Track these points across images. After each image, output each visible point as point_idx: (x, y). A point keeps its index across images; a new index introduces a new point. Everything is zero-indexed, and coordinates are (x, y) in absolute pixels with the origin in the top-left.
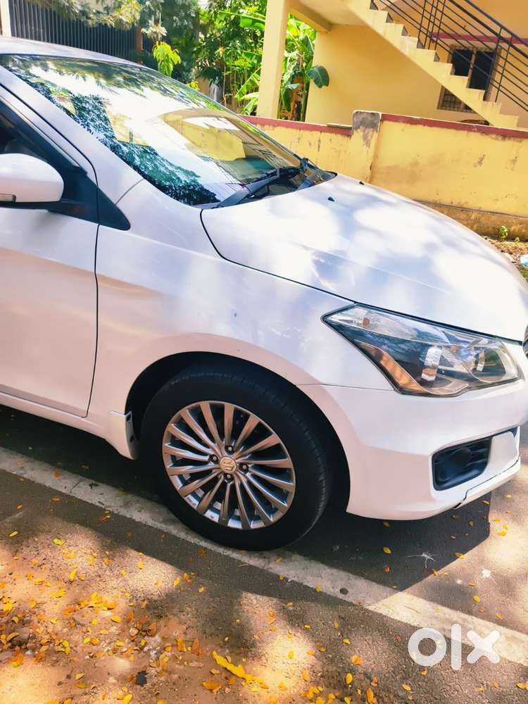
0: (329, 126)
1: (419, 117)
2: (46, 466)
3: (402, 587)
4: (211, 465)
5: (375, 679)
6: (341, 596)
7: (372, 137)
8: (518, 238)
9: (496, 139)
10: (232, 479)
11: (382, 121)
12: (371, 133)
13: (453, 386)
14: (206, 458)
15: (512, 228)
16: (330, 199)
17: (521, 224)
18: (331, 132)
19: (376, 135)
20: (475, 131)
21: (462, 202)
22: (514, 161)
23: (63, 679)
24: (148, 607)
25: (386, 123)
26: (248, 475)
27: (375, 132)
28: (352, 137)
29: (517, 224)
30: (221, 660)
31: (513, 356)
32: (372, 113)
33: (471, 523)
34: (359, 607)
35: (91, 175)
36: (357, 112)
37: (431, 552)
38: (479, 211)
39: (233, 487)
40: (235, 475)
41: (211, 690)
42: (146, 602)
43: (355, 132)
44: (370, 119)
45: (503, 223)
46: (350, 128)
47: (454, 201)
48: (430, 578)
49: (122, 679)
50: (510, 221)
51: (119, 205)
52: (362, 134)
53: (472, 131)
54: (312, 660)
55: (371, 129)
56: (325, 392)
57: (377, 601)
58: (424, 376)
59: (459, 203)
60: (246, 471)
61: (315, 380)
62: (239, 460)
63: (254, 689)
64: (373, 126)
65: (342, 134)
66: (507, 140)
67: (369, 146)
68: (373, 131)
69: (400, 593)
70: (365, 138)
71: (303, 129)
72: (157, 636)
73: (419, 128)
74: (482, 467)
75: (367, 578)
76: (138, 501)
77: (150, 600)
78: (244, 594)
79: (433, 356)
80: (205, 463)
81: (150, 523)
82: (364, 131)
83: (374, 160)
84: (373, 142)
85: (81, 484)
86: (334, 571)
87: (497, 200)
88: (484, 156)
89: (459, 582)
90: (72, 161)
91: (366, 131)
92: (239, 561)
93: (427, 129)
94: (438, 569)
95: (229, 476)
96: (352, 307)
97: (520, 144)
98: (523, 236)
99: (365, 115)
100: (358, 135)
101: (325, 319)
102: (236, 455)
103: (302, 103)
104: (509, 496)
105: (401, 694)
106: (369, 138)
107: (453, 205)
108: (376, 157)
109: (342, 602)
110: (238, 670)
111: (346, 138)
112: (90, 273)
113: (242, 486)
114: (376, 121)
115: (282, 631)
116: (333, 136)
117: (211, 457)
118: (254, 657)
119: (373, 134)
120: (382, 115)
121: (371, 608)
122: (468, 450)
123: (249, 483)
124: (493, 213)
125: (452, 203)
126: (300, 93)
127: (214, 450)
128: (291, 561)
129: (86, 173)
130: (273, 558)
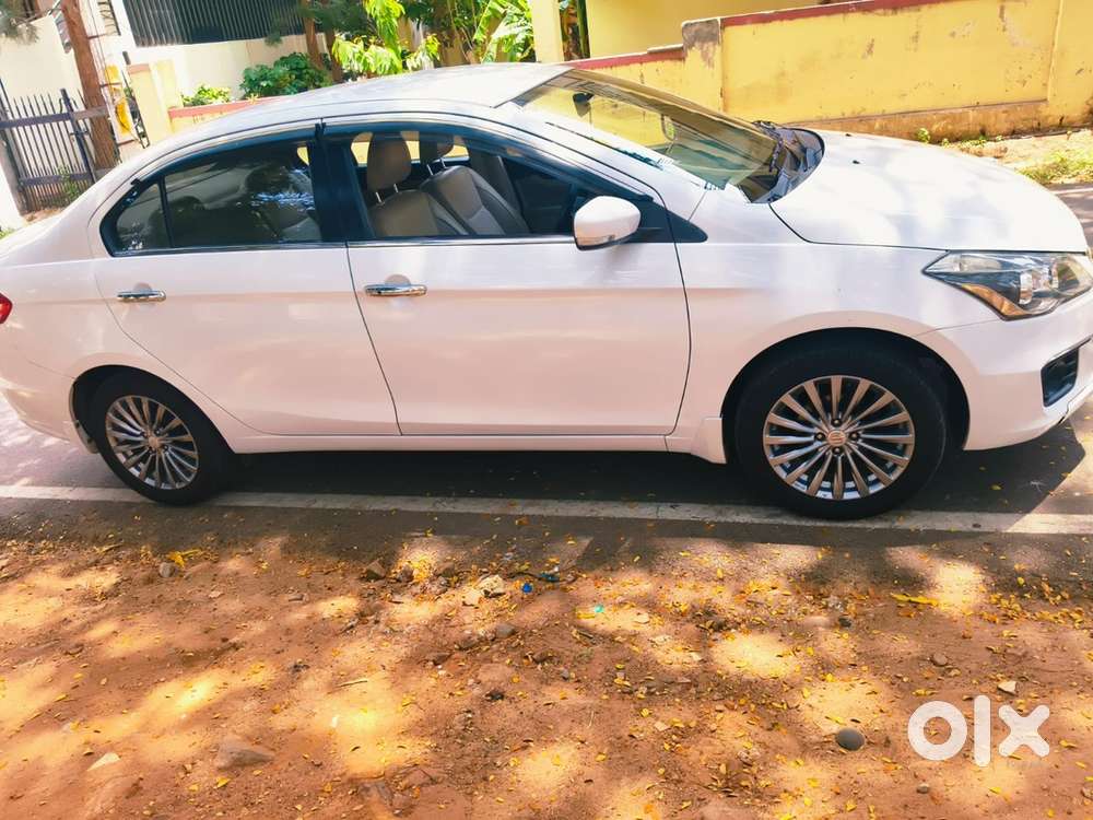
0: (651, 53)
1: (772, 12)
2: (615, 504)
3: (1028, 511)
4: (817, 444)
5: (1044, 575)
6: (976, 530)
7: (714, 53)
8: (945, 140)
9: (885, 14)
10: (842, 449)
11: (723, 28)
12: (711, 49)
13: (1044, 304)
14: (812, 438)
15: (935, 127)
16: (855, 162)
17: (944, 119)
18: (655, 60)
19: (718, 48)
20: (853, 11)
21: (858, 109)
22: (916, 38)
23: (780, 637)
24: (807, 579)
25: (730, 30)
26: (860, 442)
27: (717, 46)
28: (687, 59)
29: (939, 121)
30: (900, 597)
31: (1086, 268)
32: (708, 22)
33: (1063, 448)
34: (996, 533)
35: (657, 200)
36: (686, 25)
37: (1038, 479)
38: (883, 115)
39: (845, 459)
40: (846, 447)
41: (909, 616)
42: (803, 576)
43: (689, 52)
44: (706, 29)
45: (920, 124)
46: (682, 48)
47: (845, 111)
48: (1049, 497)
49: (830, 627)
50: (929, 119)
51: (693, 221)
52: (699, 52)
53: (849, 12)
54: (981, 577)
55: (711, 43)
56: (940, 335)
57: (1011, 525)
58: (1021, 302)
59: (853, 113)
60: (856, 439)
61: (928, 327)
62: (849, 430)
63: (943, 608)
64: (713, 38)
65: (671, 59)
66: (899, 12)
67: (713, 66)
68: (714, 45)
69: (1028, 515)
70: (705, 57)
71: (616, 66)
72: (832, 596)
73: (776, 25)
74: (1072, 380)
75: (991, 512)
76: (729, 509)
77: (805, 574)
78: (888, 549)
79: (1026, 282)
80: (809, 444)
81: (757, 521)
82: (702, 49)
83: (723, 83)
84: (717, 59)
85: (661, 508)
86: (958, 514)
87: (905, 95)
88: (873, 40)
89: (1077, 494)
90: (634, 191)
91: (705, 49)
92: (865, 529)
93: (786, 24)
94: (1053, 490)
95: (837, 450)
96: (946, 256)
97: (919, 13)
98: (952, 134)
99: (697, 27)
100: (694, 55)
101: (924, 272)
102: (843, 427)
103: (579, 23)
104: (1088, 418)
105: (1072, 579)
106: (710, 55)
107: (846, 116)
108: (724, 78)
109: (979, 534)
110: (920, 599)
111: (678, 63)
112: (679, 289)
113: (854, 455)
114: (714, 32)
115: (941, 566)
116: (659, 64)
117: (816, 435)
118: (928, 587)
119: (715, 49)
120: (722, 20)
121: (1009, 531)
122: (1062, 363)
123: (861, 449)
124: (904, 114)
125: (843, 114)
126: (573, 12)
127: (819, 428)
128: (912, 517)
129: (652, 199)
130: (895, 519)
